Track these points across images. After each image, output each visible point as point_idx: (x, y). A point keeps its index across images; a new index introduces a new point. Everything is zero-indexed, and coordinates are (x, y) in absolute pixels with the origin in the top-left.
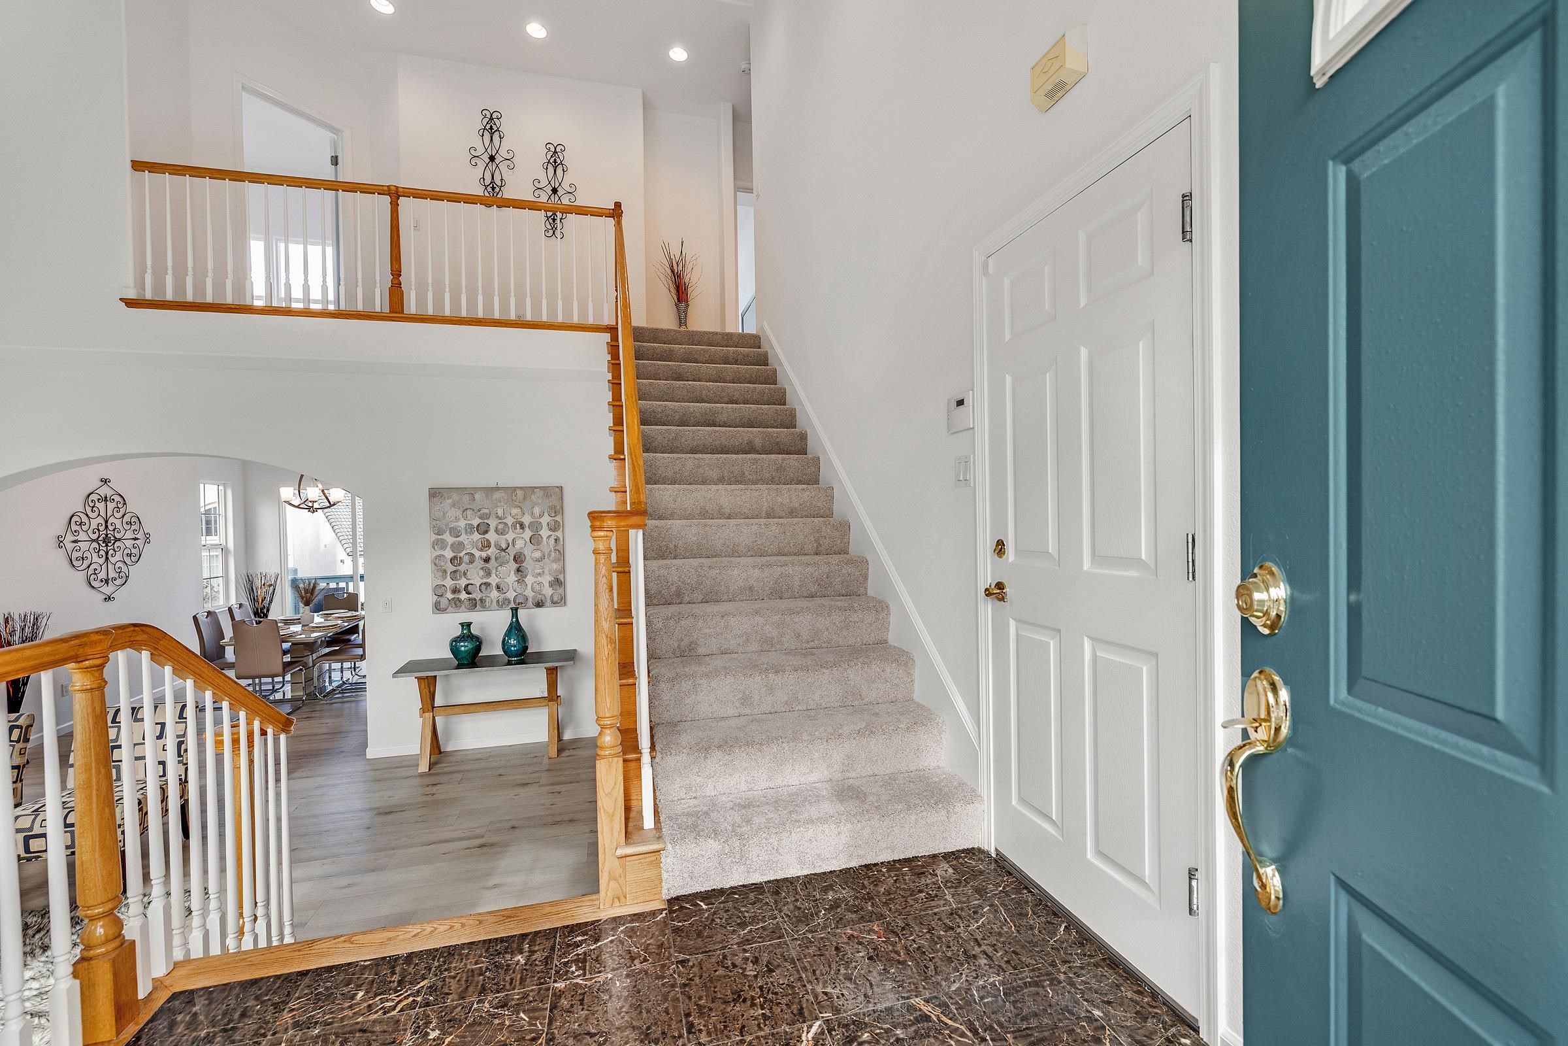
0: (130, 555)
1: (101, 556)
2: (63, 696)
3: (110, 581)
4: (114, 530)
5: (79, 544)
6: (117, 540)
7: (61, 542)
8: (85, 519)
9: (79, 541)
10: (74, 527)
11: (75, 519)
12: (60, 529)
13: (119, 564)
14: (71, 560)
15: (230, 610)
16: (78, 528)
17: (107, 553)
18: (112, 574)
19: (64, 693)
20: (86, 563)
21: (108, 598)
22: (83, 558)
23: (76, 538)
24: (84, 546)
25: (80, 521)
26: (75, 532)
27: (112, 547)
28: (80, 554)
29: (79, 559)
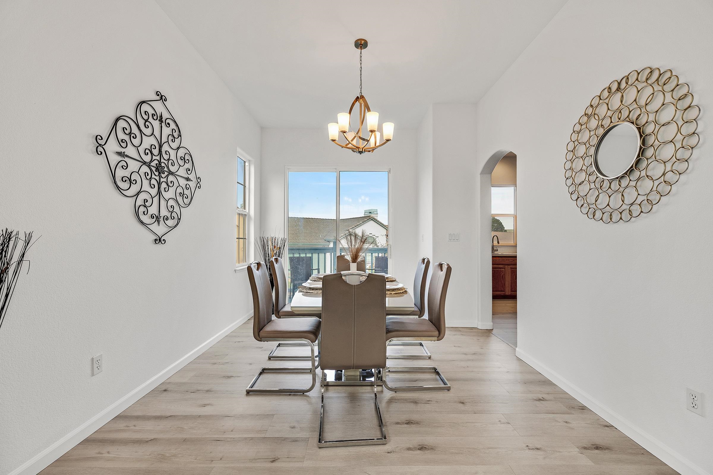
0: (182, 195)
1: (153, 186)
2: (93, 375)
3: (161, 219)
4: (169, 160)
5: (126, 159)
6: (171, 173)
7: (101, 145)
8: (135, 129)
9: (126, 156)
10: (120, 134)
11: (123, 123)
12: (104, 131)
13: (171, 203)
14: (114, 178)
15: (249, 269)
16: (127, 138)
17: (159, 184)
18: (164, 212)
19: (96, 369)
20: (135, 189)
21: (159, 240)
22: (130, 180)
23: (122, 150)
24: (132, 165)
25: (128, 130)
26: (122, 141)
27: (165, 180)
28: (127, 173)
29: (126, 181)
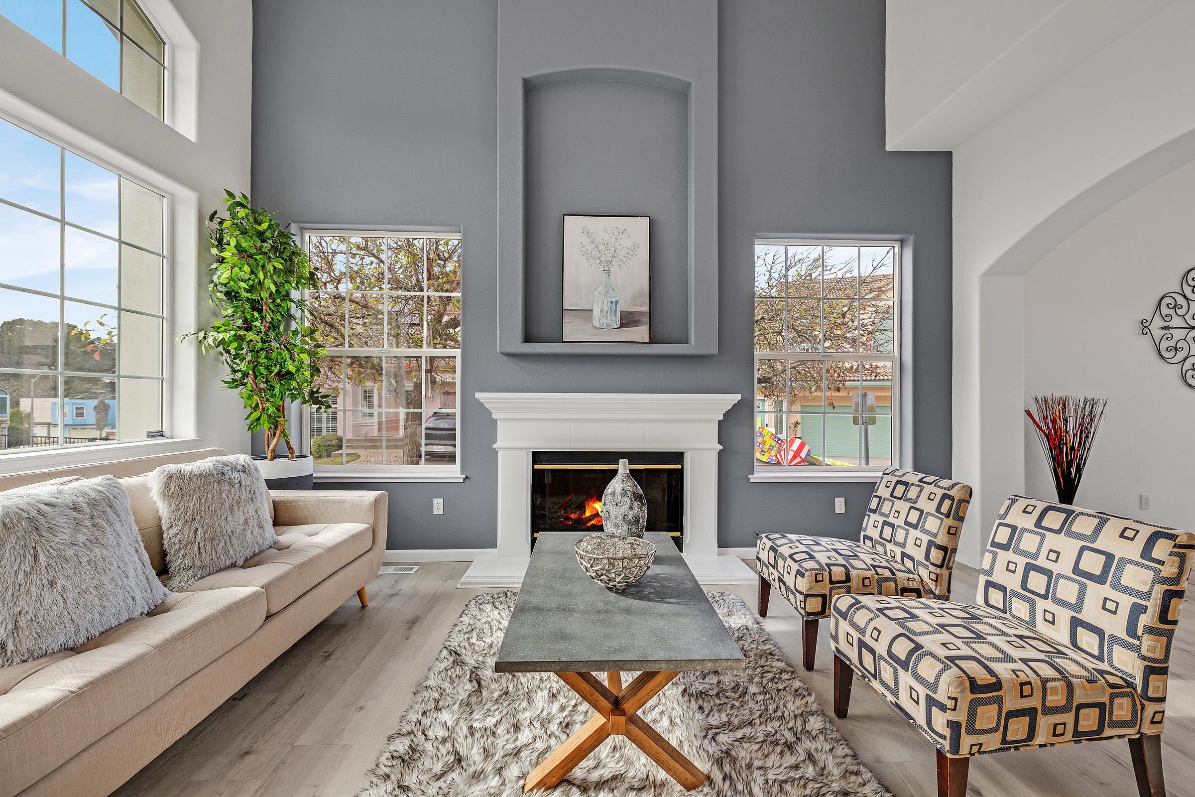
5: (1171, 331)
7: (1146, 327)
8: (1181, 300)
9: (1171, 328)
10: (1165, 311)
11: (1167, 300)
14: (1159, 350)
16: (1171, 312)
20: (1181, 355)
22: (1176, 349)
23: (1167, 324)
24: (1178, 334)
25: (1173, 304)
26: (1166, 316)
28: (1172, 343)
29: (1171, 350)
